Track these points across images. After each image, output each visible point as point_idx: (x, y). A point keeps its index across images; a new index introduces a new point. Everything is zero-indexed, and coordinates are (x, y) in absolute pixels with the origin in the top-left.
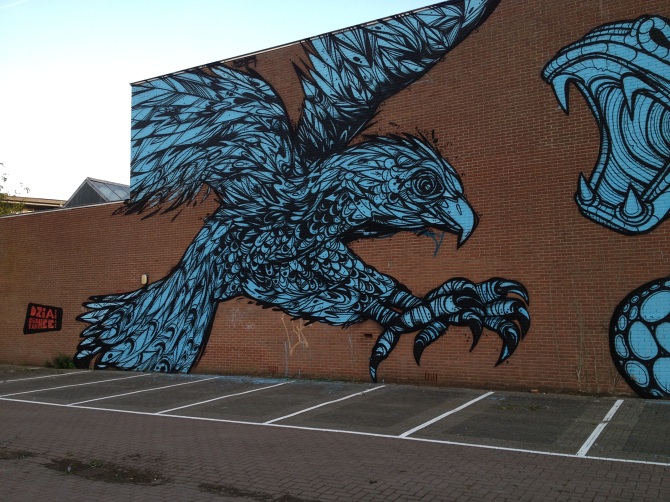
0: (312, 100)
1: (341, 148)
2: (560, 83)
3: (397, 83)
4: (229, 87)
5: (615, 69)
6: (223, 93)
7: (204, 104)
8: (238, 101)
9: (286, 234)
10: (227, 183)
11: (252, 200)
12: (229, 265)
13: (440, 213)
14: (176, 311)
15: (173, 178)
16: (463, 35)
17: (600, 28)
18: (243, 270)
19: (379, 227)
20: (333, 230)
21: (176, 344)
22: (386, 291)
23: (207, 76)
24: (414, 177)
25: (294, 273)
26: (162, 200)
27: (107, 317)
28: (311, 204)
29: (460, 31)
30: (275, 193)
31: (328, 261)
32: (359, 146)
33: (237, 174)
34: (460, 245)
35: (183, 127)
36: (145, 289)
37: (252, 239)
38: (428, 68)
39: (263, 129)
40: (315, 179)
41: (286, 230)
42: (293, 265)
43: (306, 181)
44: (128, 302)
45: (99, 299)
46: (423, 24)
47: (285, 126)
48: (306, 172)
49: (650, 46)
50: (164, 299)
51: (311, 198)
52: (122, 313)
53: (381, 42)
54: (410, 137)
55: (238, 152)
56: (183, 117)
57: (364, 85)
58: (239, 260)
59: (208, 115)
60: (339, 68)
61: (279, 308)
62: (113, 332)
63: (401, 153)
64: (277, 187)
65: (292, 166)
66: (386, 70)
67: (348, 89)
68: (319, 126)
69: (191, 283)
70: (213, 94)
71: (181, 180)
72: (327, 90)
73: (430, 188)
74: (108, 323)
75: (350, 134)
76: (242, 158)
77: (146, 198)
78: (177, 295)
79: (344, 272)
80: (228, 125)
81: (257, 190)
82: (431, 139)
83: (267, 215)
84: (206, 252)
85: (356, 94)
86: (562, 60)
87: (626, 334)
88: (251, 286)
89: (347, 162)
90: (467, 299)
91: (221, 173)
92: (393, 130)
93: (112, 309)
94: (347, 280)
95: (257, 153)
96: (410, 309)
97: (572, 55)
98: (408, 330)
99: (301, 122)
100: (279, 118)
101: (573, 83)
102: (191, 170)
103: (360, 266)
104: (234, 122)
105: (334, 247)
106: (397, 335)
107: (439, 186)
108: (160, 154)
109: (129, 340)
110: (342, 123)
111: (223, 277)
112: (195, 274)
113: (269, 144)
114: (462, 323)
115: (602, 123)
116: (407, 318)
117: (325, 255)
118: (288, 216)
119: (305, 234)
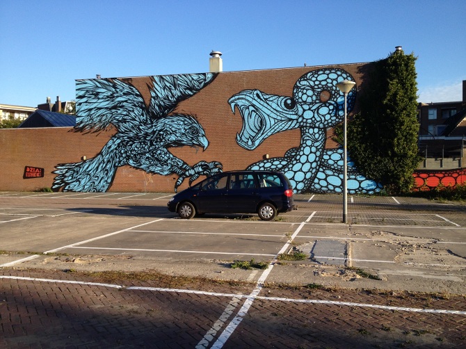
0: (154, 98)
1: (165, 116)
2: (233, 105)
3: (183, 97)
4: (121, 88)
5: (247, 104)
6: (118, 90)
7: (109, 93)
8: (124, 94)
10: (120, 124)
11: (131, 131)
12: (122, 154)
13: (198, 141)
14: (99, 170)
15: (96, 120)
16: (206, 85)
17: (244, 90)
18: (127, 156)
19: (178, 144)
20: (162, 144)
21: (100, 182)
22: (180, 164)
23: (111, 82)
24: (190, 128)
25: (148, 158)
26: (91, 128)
27: (67, 172)
28: (154, 135)
29: (205, 84)
30: (140, 130)
31: (160, 154)
32: (171, 116)
33: (124, 121)
34: (204, 151)
35: (100, 101)
36: (85, 161)
37: (131, 145)
38: (194, 94)
39: (135, 106)
40: (155, 126)
41: (144, 143)
42: (147, 155)
43: (152, 126)
44: (77, 166)
45: (63, 165)
46: (193, 79)
47: (144, 106)
48: (152, 123)
49: (256, 98)
50: (94, 165)
51: (154, 132)
52: (74, 171)
53: (179, 82)
54: (189, 116)
55: (125, 113)
56: (100, 97)
57: (173, 96)
58: (126, 152)
59: (112, 97)
60: (164, 89)
61: (142, 169)
62: (70, 178)
63: (185, 120)
64: (141, 127)
65: (147, 120)
66: (181, 92)
67: (167, 96)
68: (156, 107)
69: (105, 160)
70: (114, 90)
71: (100, 121)
72: (160, 95)
73: (195, 132)
74: (67, 174)
75: (168, 111)
76: (127, 115)
77: (84, 127)
78: (100, 164)
79: (166, 158)
80: (120, 102)
81: (132, 127)
82: (195, 117)
83: (137, 137)
84: (112, 149)
85: (170, 98)
86: (233, 98)
88: (131, 162)
89: (167, 121)
90: (205, 167)
91: (117, 120)
92: (183, 112)
93: (69, 169)
94: (167, 160)
95: (132, 114)
96: (188, 170)
97: (237, 97)
98: (187, 177)
99: (150, 105)
100: (141, 102)
101: (236, 105)
102: (104, 118)
103: (171, 156)
104: (123, 102)
105: (162, 149)
106: (184, 178)
107: (198, 132)
108: (90, 110)
109: (78, 180)
110: (166, 107)
111: (119, 158)
112: (107, 157)
113: (138, 111)
114: (204, 174)
115: (243, 118)
116: (187, 173)
117: (159, 152)
118: (145, 138)
119: (152, 144)
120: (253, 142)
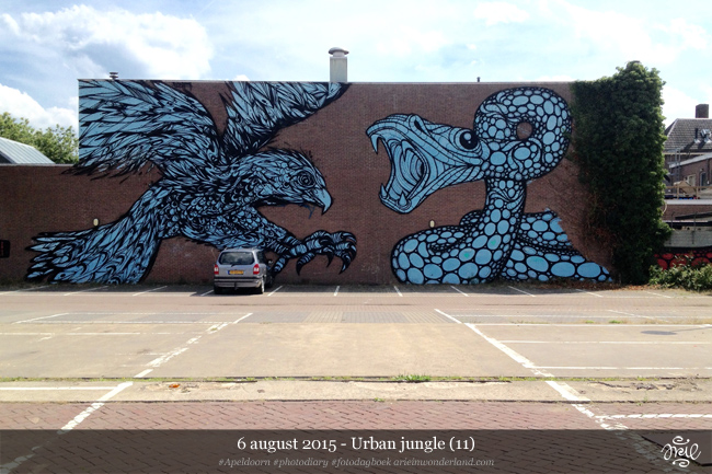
0: (233, 120)
1: (254, 152)
2: (374, 138)
3: (288, 121)
4: (171, 99)
5: (400, 137)
6: (165, 103)
7: (147, 107)
8: (177, 110)
9: (214, 199)
10: (168, 163)
11: (188, 176)
12: (171, 216)
13: (313, 196)
14: (125, 245)
15: (120, 154)
16: (327, 102)
17: (394, 115)
18: (180, 219)
19: (278, 200)
20: (247, 199)
21: (126, 266)
22: (281, 236)
23: (149, 87)
24: (299, 174)
25: (221, 224)
26: (110, 168)
27: (58, 248)
28: (232, 183)
29: (326, 100)
30: (206, 174)
31: (244, 217)
32: (265, 153)
33: (176, 158)
34: (323, 213)
35: (128, 120)
36: (96, 229)
37: (189, 201)
38: (308, 116)
39: (197, 131)
40: (235, 168)
41: (214, 197)
42: (220, 219)
43: (229, 169)
44: (79, 238)
45: (50, 235)
46: (305, 91)
47: (213, 132)
48: (229, 163)
49: (414, 128)
50: (114, 236)
51: (232, 179)
52: (74, 246)
53: (279, 95)
54: (297, 153)
55: (177, 143)
56: (128, 112)
57: (269, 118)
58: (178, 214)
59: (151, 114)
60: (253, 104)
61: (210, 244)
62: (66, 258)
63: (291, 160)
64: (208, 170)
65: (219, 158)
66: (283, 112)
67: (259, 118)
68: (238, 136)
69: (138, 227)
70: (156, 101)
71: (128, 156)
72: (244, 115)
73: (308, 182)
74: (59, 252)
75: (259, 144)
76: (181, 148)
77: (95, 165)
78: (126, 234)
79: (255, 225)
80: (168, 124)
81: (192, 169)
82: (309, 155)
83: (200, 186)
84: (151, 207)
85: (264, 122)
86: (376, 127)
87: (397, 258)
88: (188, 231)
89: (257, 160)
90: (326, 241)
91: (163, 155)
92: (286, 147)
93: (63, 242)
94: (257, 229)
95: (192, 147)
96: (295, 246)
97: (381, 125)
98: (293, 257)
99: (225, 132)
100: (209, 126)
101: (380, 139)
102: (137, 150)
103: (265, 221)
104: (174, 123)
105: (249, 209)
106: (287, 260)
107: (313, 181)
108: (109, 135)
109: (82, 263)
110: (255, 137)
111: (165, 223)
112: (141, 220)
113: (202, 142)
114: (323, 253)
115: (392, 161)
116: (293, 251)
117: (242, 214)
118: (216, 189)
119: (228, 200)
120: (408, 200)
